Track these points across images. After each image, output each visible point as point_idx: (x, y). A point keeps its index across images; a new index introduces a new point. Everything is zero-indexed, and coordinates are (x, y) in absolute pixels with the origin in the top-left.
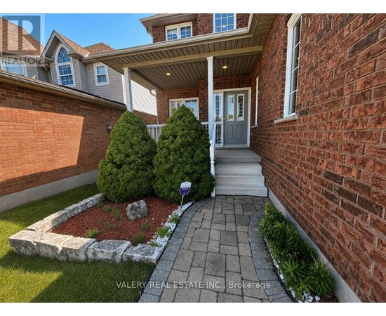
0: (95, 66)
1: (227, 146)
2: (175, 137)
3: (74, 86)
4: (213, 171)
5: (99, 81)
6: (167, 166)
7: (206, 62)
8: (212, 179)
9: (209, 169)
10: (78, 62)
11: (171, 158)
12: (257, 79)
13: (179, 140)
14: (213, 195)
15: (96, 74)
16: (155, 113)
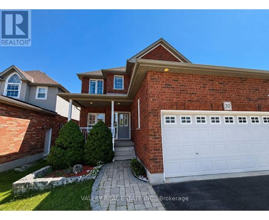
0: (38, 88)
1: (120, 139)
2: (98, 134)
3: (18, 97)
4: (113, 150)
5: (39, 97)
6: (93, 147)
7: (111, 102)
8: (113, 153)
9: (112, 149)
10: (26, 84)
11: (95, 144)
12: (139, 100)
13: (99, 136)
14: (113, 160)
15: (37, 92)
16: (78, 120)
